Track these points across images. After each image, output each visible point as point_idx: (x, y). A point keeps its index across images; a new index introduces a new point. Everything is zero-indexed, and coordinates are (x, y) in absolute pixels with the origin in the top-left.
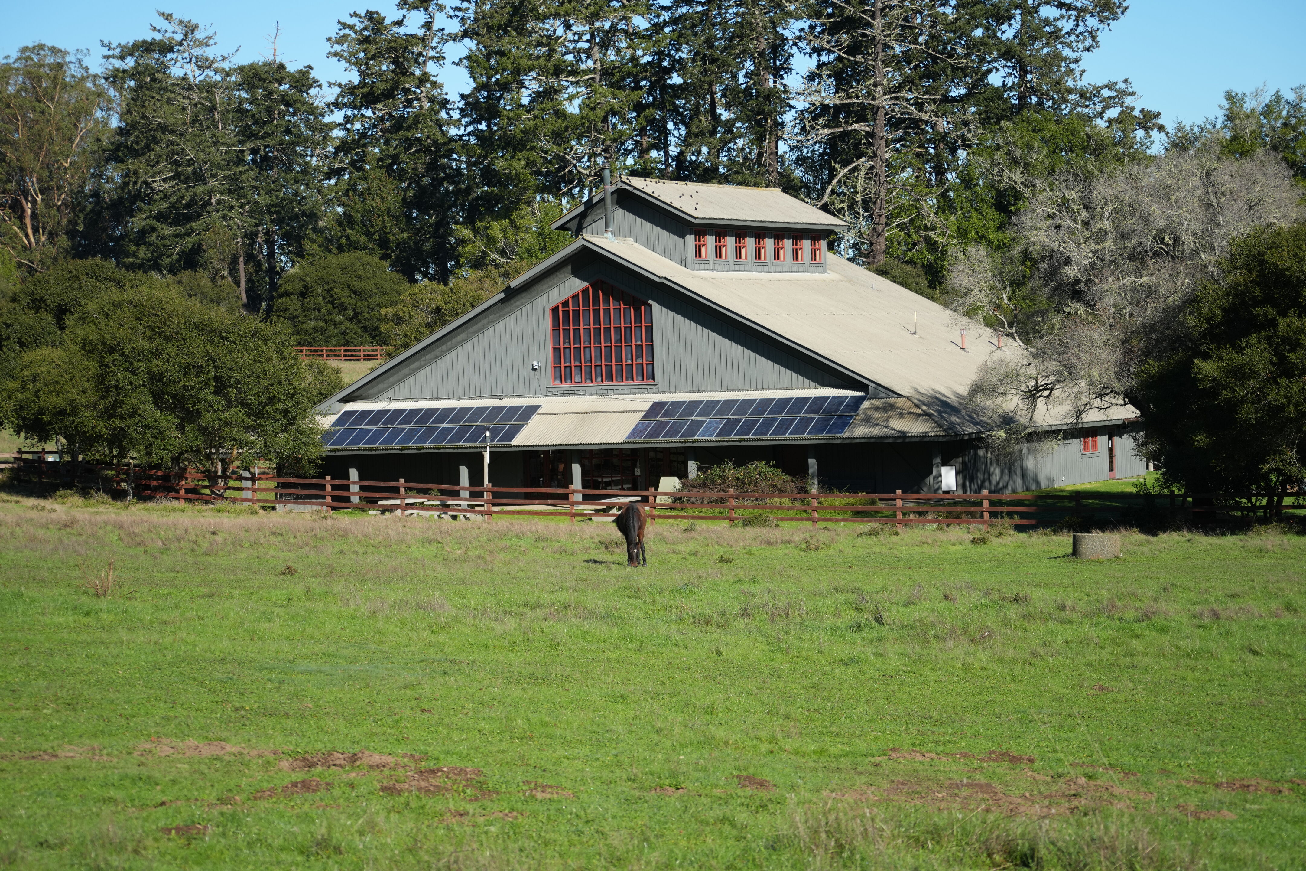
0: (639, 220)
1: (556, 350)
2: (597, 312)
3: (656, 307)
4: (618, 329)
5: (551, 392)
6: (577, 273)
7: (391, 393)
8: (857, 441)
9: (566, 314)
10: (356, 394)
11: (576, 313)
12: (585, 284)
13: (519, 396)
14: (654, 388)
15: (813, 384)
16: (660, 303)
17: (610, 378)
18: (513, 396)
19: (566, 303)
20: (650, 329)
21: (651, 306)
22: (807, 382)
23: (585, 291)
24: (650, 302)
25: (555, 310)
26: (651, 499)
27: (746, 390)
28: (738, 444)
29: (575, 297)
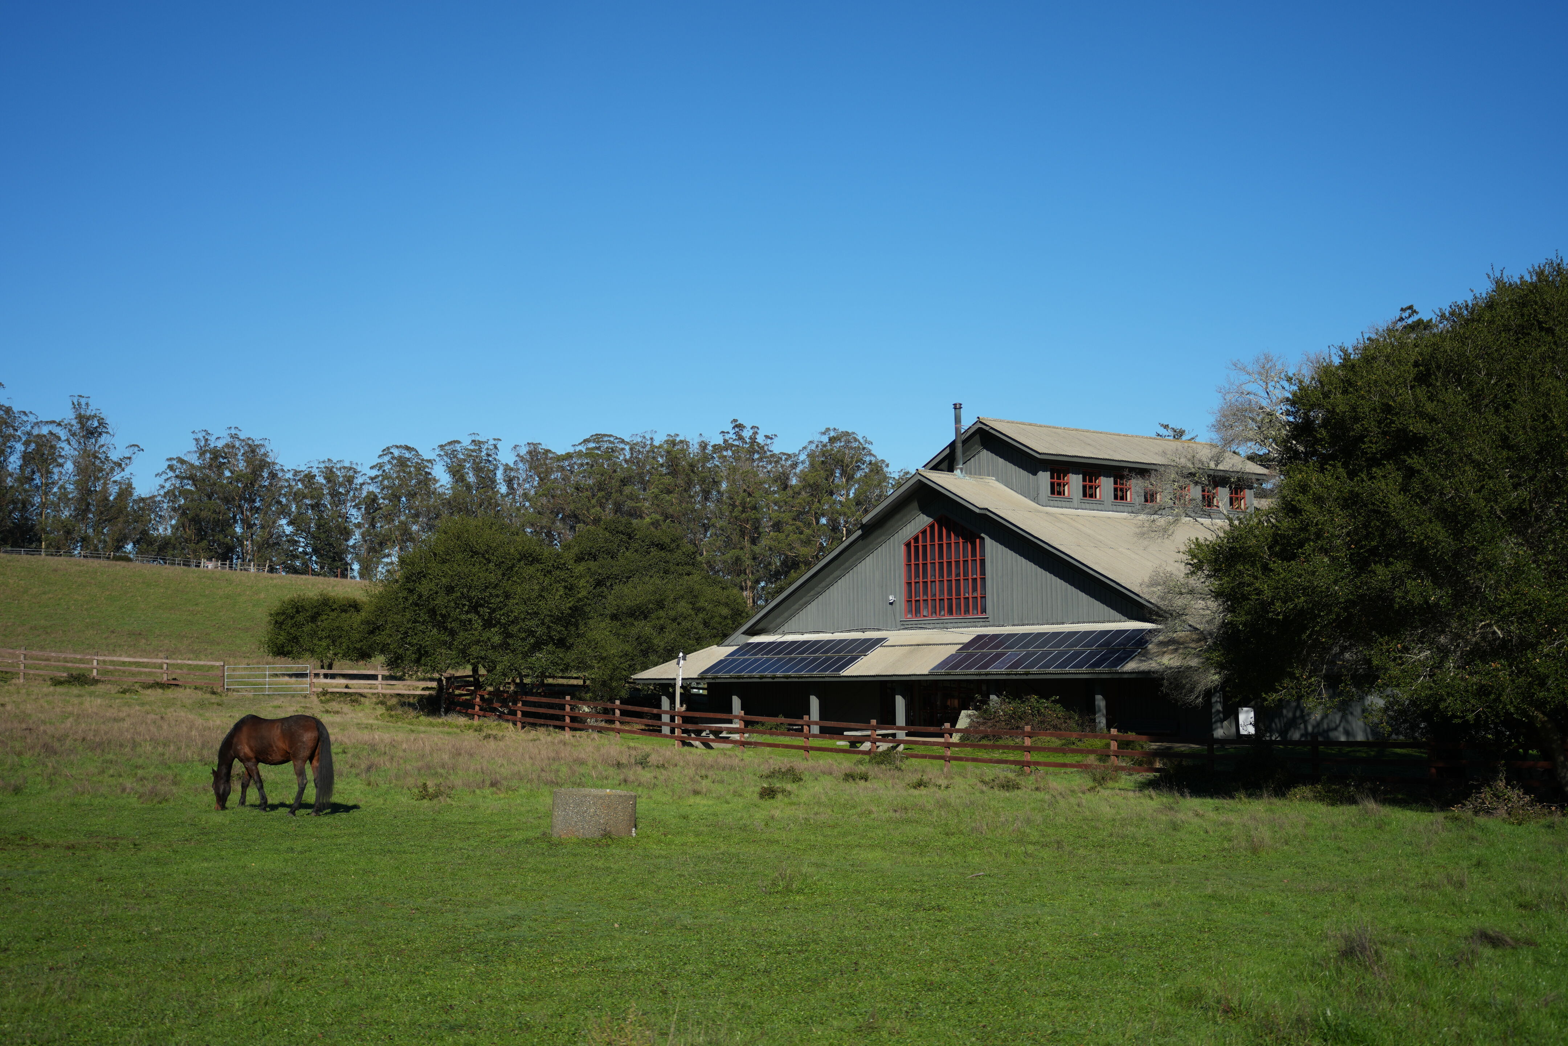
0: (1001, 460)
1: (909, 584)
2: (941, 546)
3: (988, 541)
4: (957, 562)
5: (905, 626)
6: (925, 510)
7: (785, 628)
8: (1126, 676)
9: (917, 548)
10: (758, 627)
11: (925, 547)
12: (931, 520)
13: (879, 630)
14: (986, 621)
15: (1123, 618)
16: (991, 538)
17: (950, 612)
18: (874, 630)
19: (916, 539)
20: (983, 562)
21: (983, 539)
22: (1118, 616)
23: (932, 526)
24: (982, 535)
25: (908, 545)
26: (806, 728)
27: (1063, 623)
28: (1025, 677)
29: (924, 532)
